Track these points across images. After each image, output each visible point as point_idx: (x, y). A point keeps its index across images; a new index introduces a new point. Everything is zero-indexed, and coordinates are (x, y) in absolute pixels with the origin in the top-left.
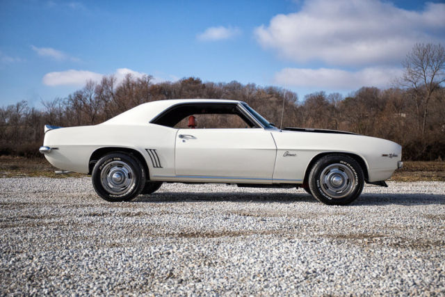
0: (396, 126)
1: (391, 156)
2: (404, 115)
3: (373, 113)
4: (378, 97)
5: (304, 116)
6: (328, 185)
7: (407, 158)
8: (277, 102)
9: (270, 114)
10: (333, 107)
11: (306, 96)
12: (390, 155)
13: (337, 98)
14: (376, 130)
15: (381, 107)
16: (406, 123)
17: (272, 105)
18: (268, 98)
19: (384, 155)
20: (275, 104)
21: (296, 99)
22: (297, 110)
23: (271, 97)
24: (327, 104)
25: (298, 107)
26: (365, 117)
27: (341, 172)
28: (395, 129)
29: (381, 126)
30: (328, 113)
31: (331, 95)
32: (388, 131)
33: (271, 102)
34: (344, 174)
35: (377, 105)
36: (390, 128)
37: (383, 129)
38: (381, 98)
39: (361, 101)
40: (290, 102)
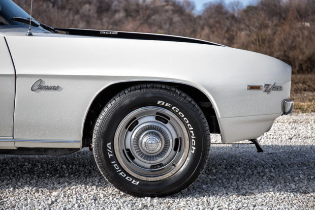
0: (299, 36)
1: (268, 89)
2: (308, 24)
3: (275, 22)
4: (281, 4)
5: (199, 24)
6: (134, 153)
7: (309, 70)
8: (173, 11)
9: (165, 24)
10: (233, 17)
11: (205, 5)
12: (267, 86)
13: (237, 6)
14: (277, 40)
15: (283, 15)
16: (310, 32)
17: (167, 14)
18: (163, 6)
19: (252, 88)
20: (170, 12)
21: (193, 8)
22: (195, 19)
23: (167, 5)
24: (226, 13)
25: (195, 16)
26: (266, 27)
27: (159, 124)
28: (297, 39)
29: (282, 35)
30: (228, 23)
31: (232, 4)
32: (290, 42)
33: (167, 11)
34: (168, 128)
35: (280, 14)
36: (291, 38)
37: (285, 39)
38: (284, 6)
39: (262, 9)
40: (187, 10)
